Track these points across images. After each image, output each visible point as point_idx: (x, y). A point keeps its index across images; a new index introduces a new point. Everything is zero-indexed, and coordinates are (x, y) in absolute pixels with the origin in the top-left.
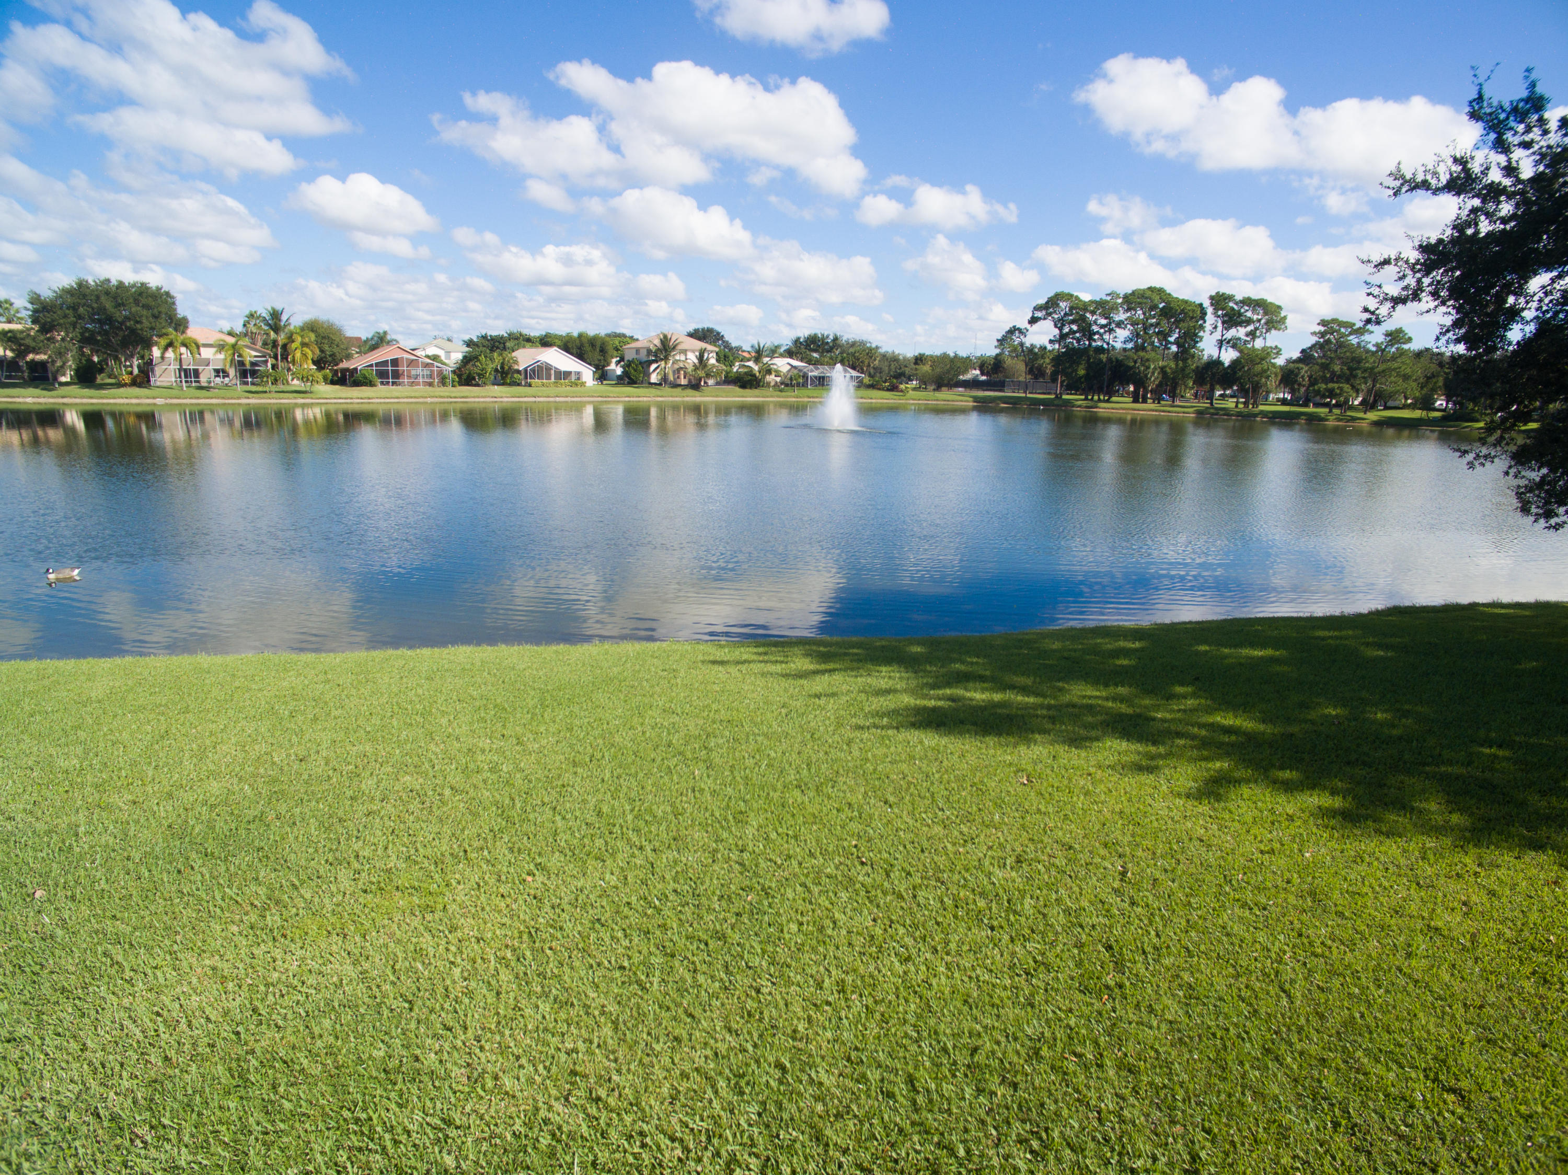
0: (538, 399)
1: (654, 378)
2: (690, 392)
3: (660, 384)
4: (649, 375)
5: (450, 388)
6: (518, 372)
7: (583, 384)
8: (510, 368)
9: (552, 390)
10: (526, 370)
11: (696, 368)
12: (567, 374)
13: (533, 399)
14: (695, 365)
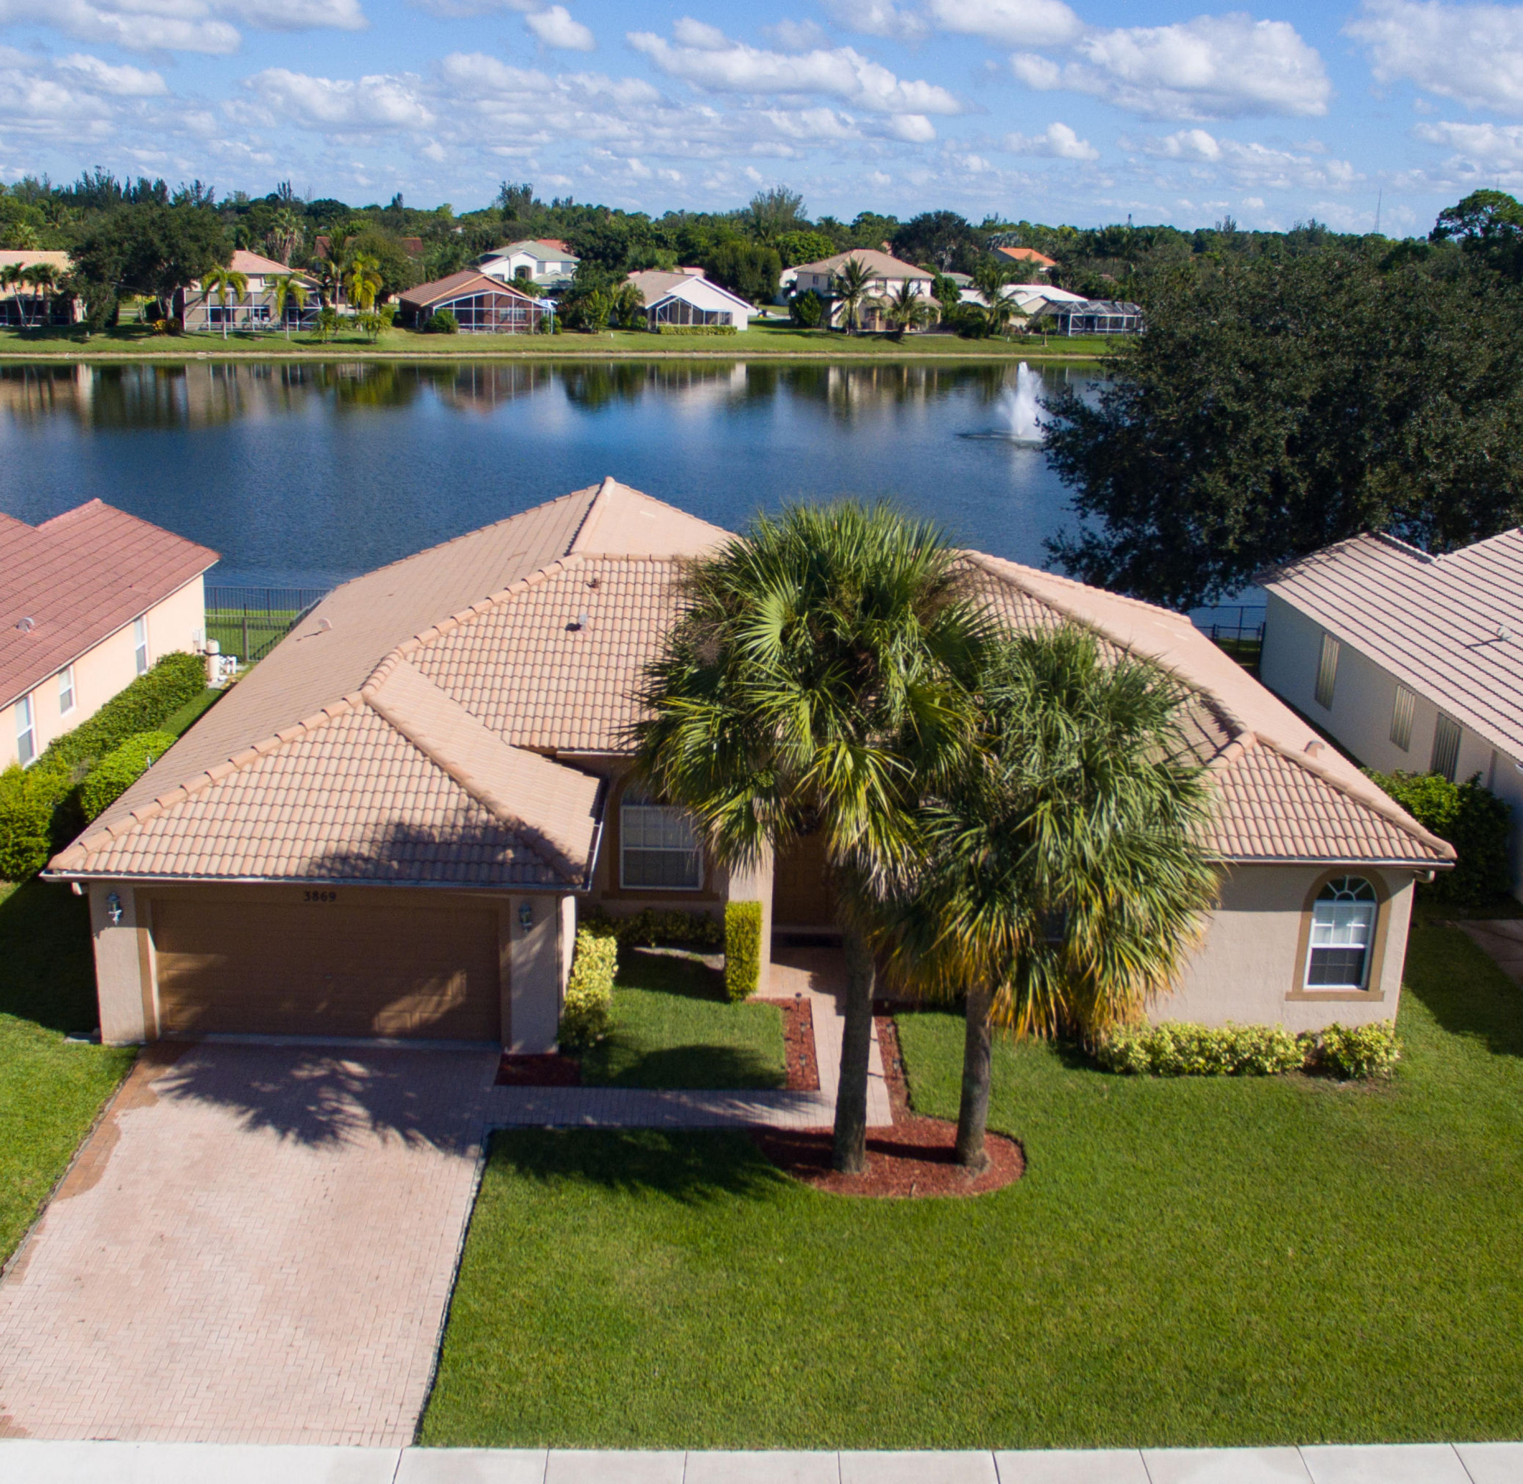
0: (668, 355)
1: (835, 321)
2: (885, 343)
3: (843, 331)
4: (829, 317)
5: (550, 336)
6: (643, 312)
7: (733, 330)
8: (633, 305)
9: (688, 341)
10: (653, 309)
11: (896, 308)
12: (711, 315)
13: (662, 355)
14: (895, 305)
